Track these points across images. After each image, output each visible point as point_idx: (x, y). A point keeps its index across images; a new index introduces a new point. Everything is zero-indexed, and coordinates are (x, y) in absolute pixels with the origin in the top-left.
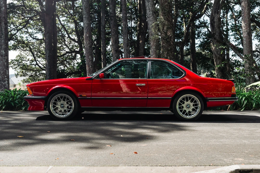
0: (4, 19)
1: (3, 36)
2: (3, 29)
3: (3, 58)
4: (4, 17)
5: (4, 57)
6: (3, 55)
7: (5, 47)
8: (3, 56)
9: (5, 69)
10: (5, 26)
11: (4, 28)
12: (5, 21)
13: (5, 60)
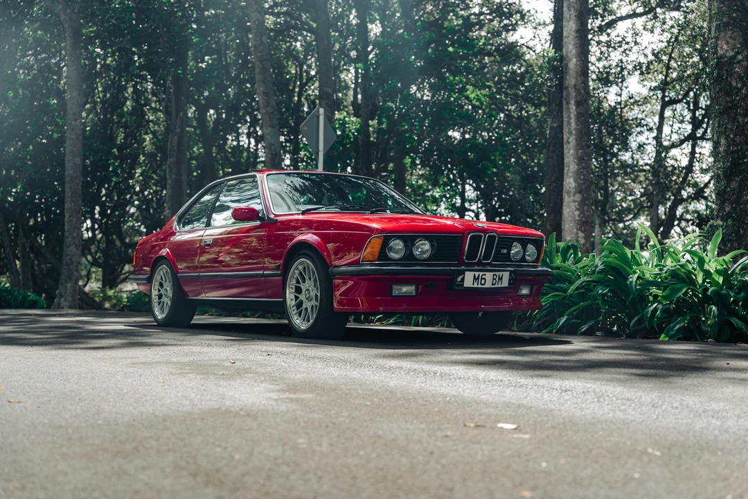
0: (576, 89)
1: (571, 139)
2: (573, 120)
3: (572, 198)
4: (575, 86)
5: (574, 195)
6: (570, 192)
7: (576, 167)
8: (571, 194)
9: (575, 230)
10: (576, 109)
11: (575, 115)
12: (576, 97)
13: (576, 204)
